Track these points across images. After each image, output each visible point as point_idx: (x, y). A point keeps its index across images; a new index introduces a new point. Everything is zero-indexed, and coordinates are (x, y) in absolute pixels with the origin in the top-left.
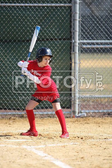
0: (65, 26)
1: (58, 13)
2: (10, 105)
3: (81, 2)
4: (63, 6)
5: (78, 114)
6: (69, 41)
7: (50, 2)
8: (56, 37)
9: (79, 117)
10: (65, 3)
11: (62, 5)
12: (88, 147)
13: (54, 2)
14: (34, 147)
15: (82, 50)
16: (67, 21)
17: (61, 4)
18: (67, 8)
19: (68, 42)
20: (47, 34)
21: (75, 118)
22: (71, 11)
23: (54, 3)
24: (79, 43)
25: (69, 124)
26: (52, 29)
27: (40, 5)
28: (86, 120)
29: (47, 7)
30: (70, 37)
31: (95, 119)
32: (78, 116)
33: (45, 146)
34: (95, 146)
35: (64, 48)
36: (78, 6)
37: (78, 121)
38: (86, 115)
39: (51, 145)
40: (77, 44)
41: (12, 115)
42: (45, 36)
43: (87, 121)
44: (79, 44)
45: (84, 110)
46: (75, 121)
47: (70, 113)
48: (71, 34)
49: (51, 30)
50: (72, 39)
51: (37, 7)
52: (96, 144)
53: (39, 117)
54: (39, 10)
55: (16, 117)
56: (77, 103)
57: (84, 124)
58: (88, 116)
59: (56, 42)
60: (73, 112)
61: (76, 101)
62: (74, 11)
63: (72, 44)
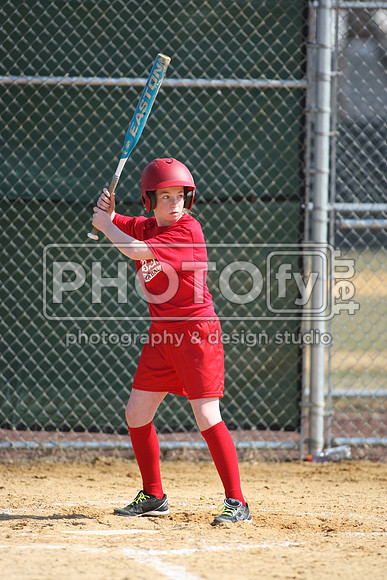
0: (284, 155)
1: (262, 111)
2: (94, 417)
3: (337, 76)
4: (276, 88)
5: (323, 451)
6: (295, 206)
7: (233, 75)
8: (252, 191)
9: (326, 459)
10: (285, 76)
11: (274, 83)
12: (337, 555)
13: (248, 75)
14: (158, 553)
15: (341, 234)
16: (289, 137)
17: (269, 81)
18: (291, 94)
19: (291, 209)
20: (223, 180)
21: (314, 464)
22: (303, 103)
23: (248, 78)
24: (329, 213)
25: (289, 483)
26: (238, 163)
27: (200, 82)
28: (348, 470)
29: (225, 90)
30: (300, 191)
31: (379, 466)
32: (322, 455)
33: (195, 550)
34: (362, 554)
35: (280, 227)
36: (326, 87)
37: (320, 473)
38: (349, 454)
39: (214, 548)
40: (324, 217)
41: (101, 450)
42: (216, 188)
43: (353, 472)
44: (329, 216)
45: (343, 436)
46: (313, 473)
47: (297, 448)
48: (305, 182)
49: (235, 168)
50: (307, 198)
51: (190, 91)
52: (367, 546)
53: (192, 458)
54: (197, 100)
55: (114, 458)
56: (321, 412)
57: (339, 483)
58: (357, 456)
59: (252, 209)
60: (305, 442)
61: (316, 406)
62: (313, 105)
63: (307, 216)
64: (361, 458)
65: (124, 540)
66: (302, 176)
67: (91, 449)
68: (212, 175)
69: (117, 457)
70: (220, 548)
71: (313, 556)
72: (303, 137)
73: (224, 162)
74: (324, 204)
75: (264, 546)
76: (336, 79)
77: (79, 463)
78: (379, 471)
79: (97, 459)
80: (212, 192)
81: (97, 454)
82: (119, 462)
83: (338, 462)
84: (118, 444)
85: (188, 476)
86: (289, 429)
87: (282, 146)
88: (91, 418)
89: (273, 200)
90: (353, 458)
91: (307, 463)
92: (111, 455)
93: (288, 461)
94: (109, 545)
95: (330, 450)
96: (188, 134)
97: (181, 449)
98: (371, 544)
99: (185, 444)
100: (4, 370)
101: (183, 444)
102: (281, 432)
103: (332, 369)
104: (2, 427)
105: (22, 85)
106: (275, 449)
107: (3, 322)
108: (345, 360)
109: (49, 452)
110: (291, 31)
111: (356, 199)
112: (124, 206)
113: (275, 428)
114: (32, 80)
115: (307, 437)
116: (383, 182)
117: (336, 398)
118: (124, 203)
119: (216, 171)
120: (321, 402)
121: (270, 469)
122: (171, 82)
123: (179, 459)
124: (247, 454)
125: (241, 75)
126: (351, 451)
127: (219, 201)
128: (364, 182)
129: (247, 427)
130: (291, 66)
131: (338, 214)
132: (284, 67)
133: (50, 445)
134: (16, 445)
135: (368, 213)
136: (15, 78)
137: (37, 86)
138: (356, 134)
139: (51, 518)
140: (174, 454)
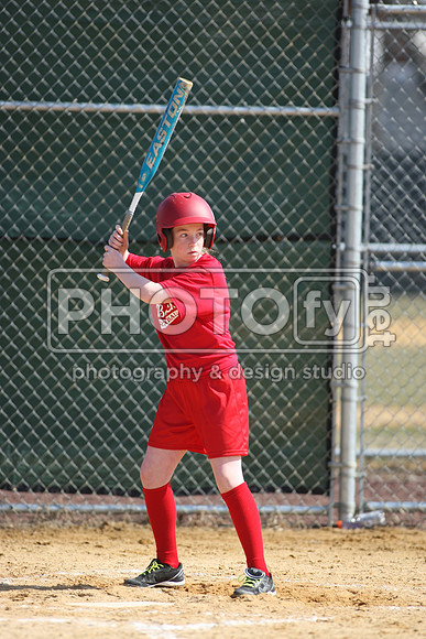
0: (314, 191)
1: (289, 142)
2: (103, 478)
3: (373, 103)
4: (306, 117)
5: (354, 516)
6: (325, 246)
7: (258, 101)
8: (278, 230)
9: (358, 525)
10: (314, 104)
11: (303, 111)
13: (274, 102)
14: (173, 627)
16: (319, 171)
17: (298, 108)
18: (322, 123)
19: (322, 249)
20: (247, 217)
21: (344, 530)
22: (335, 133)
23: (274, 106)
24: (362, 254)
25: (317, 551)
26: (263, 199)
27: (222, 110)
28: (382, 538)
29: (249, 118)
30: (330, 230)
31: (416, 534)
32: (353, 520)
33: (212, 625)
34: (397, 630)
36: (361, 115)
37: (351, 540)
38: (383, 520)
39: (234, 623)
40: (357, 259)
41: (110, 513)
42: (238, 226)
43: (387, 540)
44: (362, 258)
45: (376, 500)
46: (344, 540)
47: (325, 512)
48: (336, 220)
49: (260, 204)
50: (339, 237)
51: (210, 119)
52: (402, 621)
53: (210, 524)
54: (218, 129)
55: (124, 523)
56: (353, 473)
57: (372, 552)
58: (391, 522)
59: (277, 249)
60: (335, 507)
61: (347, 467)
62: (346, 135)
63: (338, 257)
64: (396, 525)
65: (135, 613)
66: (333, 213)
67: (99, 513)
68: (234, 211)
69: (128, 522)
70: (241, 622)
71: (343, 632)
72: (334, 171)
73: (247, 197)
74: (357, 244)
75: (289, 621)
76: (371, 107)
77: (86, 529)
78: (416, 539)
79: (106, 524)
80: (233, 230)
81: (106, 518)
82: (130, 527)
83: (371, 528)
84: (129, 507)
85: (205, 543)
86: (317, 492)
87: (311, 180)
88: (100, 478)
89: (301, 239)
90: (388, 525)
91: (337, 530)
92: (121, 520)
93: (316, 527)
94: (118, 618)
95: (362, 516)
96: (208, 167)
97: (198, 514)
98: (407, 619)
99: (203, 508)
100: (4, 425)
101: (200, 508)
102: (309, 496)
103: (365, 426)
104: (2, 488)
105: (26, 111)
106: (301, 514)
107: (3, 372)
108: (380, 416)
109: (53, 516)
110: (322, 54)
111: (392, 239)
112: (138, 245)
113: (302, 491)
114: (36, 106)
115: (337, 501)
116: (423, 219)
117: (369, 458)
118: (137, 242)
119: (239, 207)
120: (353, 463)
121: (296, 536)
122: (190, 109)
123: (195, 524)
124: (270, 519)
125: (267, 102)
126: (386, 517)
127: (241, 240)
128: (401, 220)
129: (271, 490)
130: (322, 93)
131: (373, 255)
132: (314, 93)
133: (54, 508)
134: (16, 507)
135: (405, 255)
136: (18, 103)
137: (42, 112)
138: (392, 167)
139: (55, 588)
140: (190, 519)
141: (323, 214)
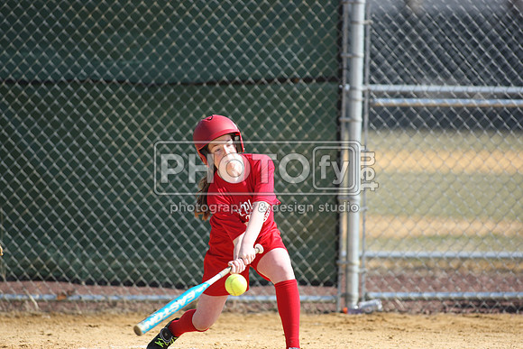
0: (324, 41)
1: (304, 2)
2: (154, 273)
5: (358, 304)
6: (333, 86)
8: (295, 73)
9: (360, 311)
15: (374, 112)
16: (328, 25)
19: (330, 89)
21: (348, 315)
24: (364, 93)
26: (283, 48)
28: (374, 321)
30: (338, 74)
31: (405, 317)
32: (356, 307)
35: (320, 105)
37: (348, 323)
38: (380, 307)
40: (359, 96)
42: (263, 71)
43: (377, 322)
44: (364, 96)
45: (376, 291)
46: (341, 323)
47: (334, 301)
48: (342, 65)
49: (281, 53)
50: (344, 79)
56: (356, 269)
59: (295, 89)
60: (342, 296)
61: (352, 264)
63: (344, 95)
64: (391, 311)
66: (340, 59)
67: (151, 302)
72: (340, 26)
73: (270, 47)
74: (359, 85)
77: (139, 314)
81: (157, 306)
83: (370, 314)
86: (328, 284)
87: (322, 33)
88: (152, 274)
89: (314, 81)
90: (384, 311)
91: (342, 315)
93: (326, 312)
95: (363, 303)
97: (232, 303)
99: (236, 298)
100: (75, 232)
102: (321, 287)
104: (73, 282)
106: (315, 302)
109: (114, 304)
111: (388, 81)
112: (182, 86)
113: (315, 284)
115: (344, 291)
117: (370, 258)
119: (263, 55)
120: (356, 261)
123: (229, 311)
126: (383, 305)
128: (395, 65)
133: (115, 298)
134: (85, 298)
135: (398, 93)
138: (388, 22)
141: (332, 60)
